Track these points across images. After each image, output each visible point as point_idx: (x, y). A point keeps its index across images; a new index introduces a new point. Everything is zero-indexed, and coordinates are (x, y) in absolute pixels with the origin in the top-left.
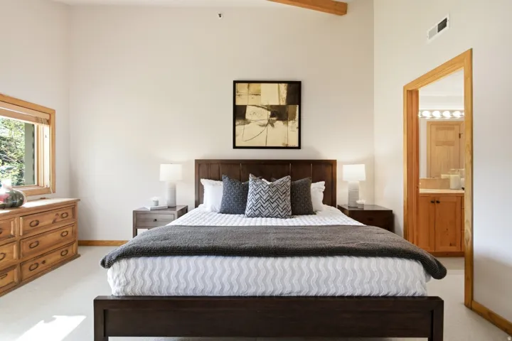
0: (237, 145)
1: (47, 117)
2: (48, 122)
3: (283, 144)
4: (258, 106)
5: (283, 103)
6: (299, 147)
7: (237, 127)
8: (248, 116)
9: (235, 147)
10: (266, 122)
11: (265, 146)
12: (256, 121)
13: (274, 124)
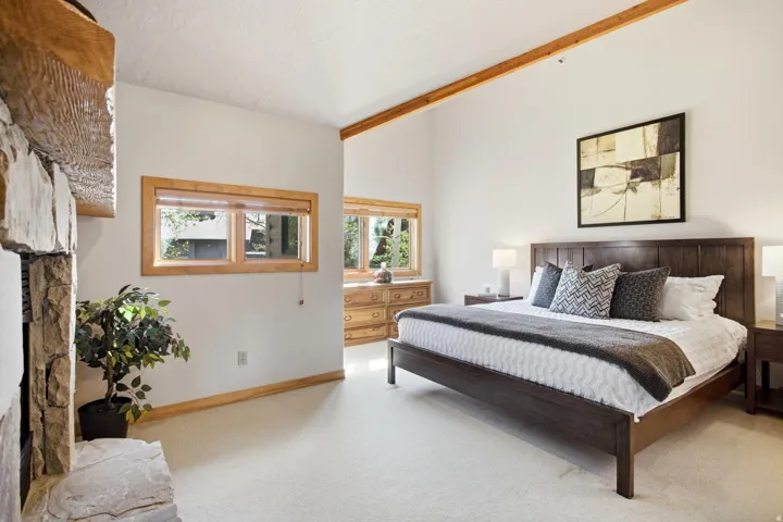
0: (583, 223)
1: (415, 211)
2: (416, 216)
3: (653, 216)
4: (612, 167)
5: (652, 153)
6: (682, 219)
7: (582, 200)
8: (597, 183)
9: (580, 226)
10: (625, 186)
11: (622, 221)
12: (609, 187)
13: (638, 188)
